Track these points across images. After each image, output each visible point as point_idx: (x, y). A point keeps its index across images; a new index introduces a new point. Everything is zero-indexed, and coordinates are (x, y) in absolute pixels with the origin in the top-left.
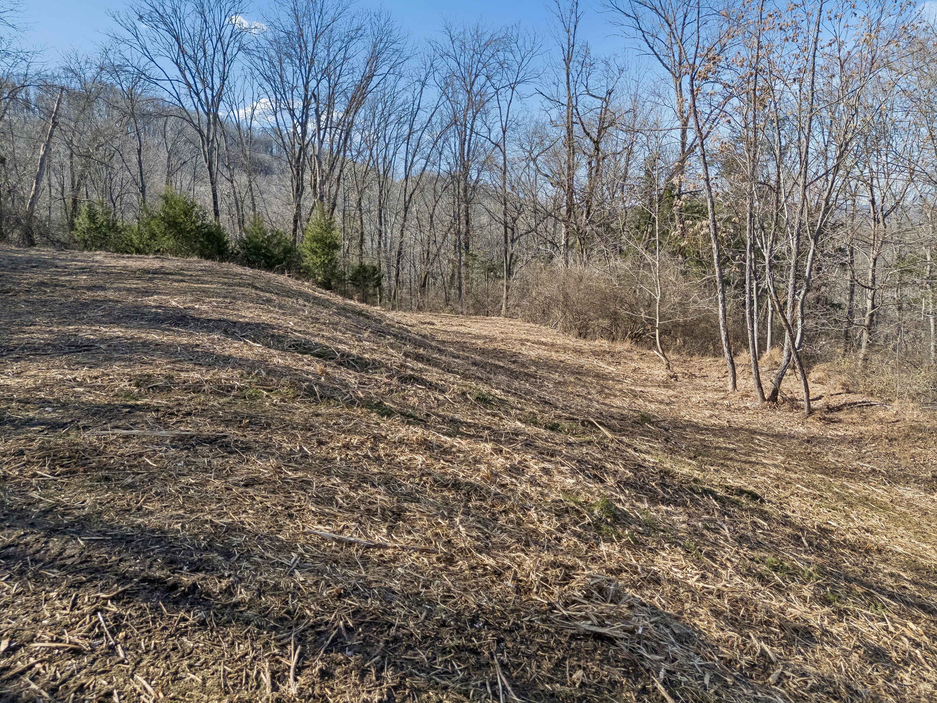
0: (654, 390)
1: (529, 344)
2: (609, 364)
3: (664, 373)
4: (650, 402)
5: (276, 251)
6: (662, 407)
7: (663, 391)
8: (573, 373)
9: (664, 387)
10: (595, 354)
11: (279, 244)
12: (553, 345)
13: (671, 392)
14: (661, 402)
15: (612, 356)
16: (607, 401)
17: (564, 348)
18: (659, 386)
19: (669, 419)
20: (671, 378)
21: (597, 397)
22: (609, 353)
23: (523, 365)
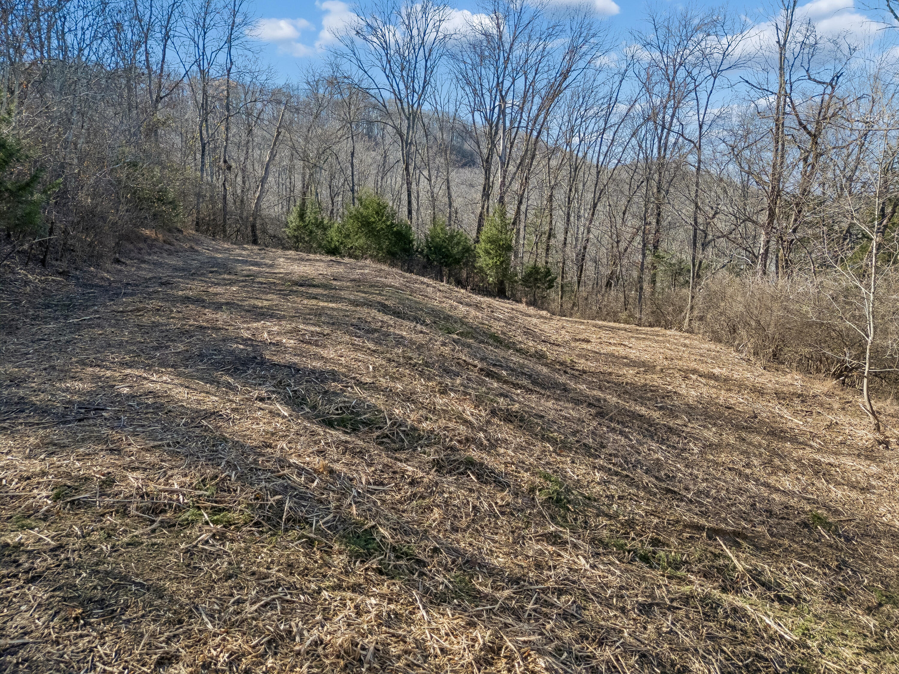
0: (848, 462)
1: (694, 377)
2: (795, 413)
3: (870, 436)
4: (838, 484)
5: (455, 251)
6: (854, 495)
7: (862, 465)
8: (738, 427)
9: (867, 458)
10: (779, 396)
11: (458, 244)
12: (726, 380)
13: (874, 469)
14: (853, 487)
15: (803, 401)
16: (772, 480)
17: (740, 386)
18: (859, 456)
19: (859, 518)
20: (880, 443)
21: (759, 472)
22: (799, 396)
23: (672, 413)
